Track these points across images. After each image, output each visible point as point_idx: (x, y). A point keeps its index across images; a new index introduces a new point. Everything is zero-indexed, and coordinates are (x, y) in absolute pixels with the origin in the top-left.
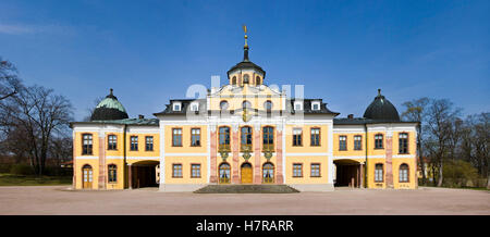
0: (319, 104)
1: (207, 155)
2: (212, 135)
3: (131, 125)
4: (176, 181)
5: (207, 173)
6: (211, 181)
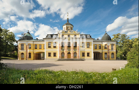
0: (89, 36)
3: (35, 41)
4: (49, 57)
5: (58, 55)
6: (59, 58)
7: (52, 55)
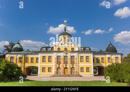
0: (88, 49)
1: (53, 65)
2: (55, 58)
3: (26, 54)
4: (43, 73)
5: (54, 71)
6: (55, 73)
7: (47, 70)
